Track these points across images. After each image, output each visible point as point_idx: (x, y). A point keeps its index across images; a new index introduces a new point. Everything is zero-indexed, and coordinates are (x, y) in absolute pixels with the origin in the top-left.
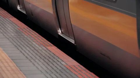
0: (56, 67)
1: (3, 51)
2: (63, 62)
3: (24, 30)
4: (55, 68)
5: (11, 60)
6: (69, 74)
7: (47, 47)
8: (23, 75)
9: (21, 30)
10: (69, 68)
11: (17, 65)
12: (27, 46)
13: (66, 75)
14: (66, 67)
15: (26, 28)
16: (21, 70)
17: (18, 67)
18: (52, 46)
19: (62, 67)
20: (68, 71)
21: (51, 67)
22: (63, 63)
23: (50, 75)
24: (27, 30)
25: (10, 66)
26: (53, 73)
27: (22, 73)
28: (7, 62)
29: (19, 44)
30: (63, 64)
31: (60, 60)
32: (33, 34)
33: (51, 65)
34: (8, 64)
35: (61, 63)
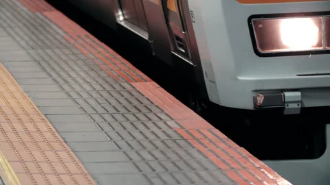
0: (153, 133)
1: (25, 93)
2: (173, 122)
3: (80, 41)
4: (152, 137)
5: (43, 116)
6: (186, 151)
7: (134, 84)
8: (71, 153)
9: (72, 41)
10: (186, 136)
11: (56, 129)
12: (85, 80)
13: (177, 154)
14: (178, 134)
15: (83, 37)
16: (66, 142)
17: (58, 132)
18: (146, 81)
19: (170, 132)
20: (182, 143)
21: (141, 132)
22: (171, 123)
23: (137, 152)
24: (88, 40)
25: (39, 131)
26: (145, 148)
27: (69, 149)
28: (32, 121)
29: (64, 75)
30: (172, 126)
31: (163, 117)
32: (101, 50)
33: (141, 127)
34: (35, 126)
35: (165, 123)
